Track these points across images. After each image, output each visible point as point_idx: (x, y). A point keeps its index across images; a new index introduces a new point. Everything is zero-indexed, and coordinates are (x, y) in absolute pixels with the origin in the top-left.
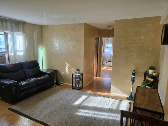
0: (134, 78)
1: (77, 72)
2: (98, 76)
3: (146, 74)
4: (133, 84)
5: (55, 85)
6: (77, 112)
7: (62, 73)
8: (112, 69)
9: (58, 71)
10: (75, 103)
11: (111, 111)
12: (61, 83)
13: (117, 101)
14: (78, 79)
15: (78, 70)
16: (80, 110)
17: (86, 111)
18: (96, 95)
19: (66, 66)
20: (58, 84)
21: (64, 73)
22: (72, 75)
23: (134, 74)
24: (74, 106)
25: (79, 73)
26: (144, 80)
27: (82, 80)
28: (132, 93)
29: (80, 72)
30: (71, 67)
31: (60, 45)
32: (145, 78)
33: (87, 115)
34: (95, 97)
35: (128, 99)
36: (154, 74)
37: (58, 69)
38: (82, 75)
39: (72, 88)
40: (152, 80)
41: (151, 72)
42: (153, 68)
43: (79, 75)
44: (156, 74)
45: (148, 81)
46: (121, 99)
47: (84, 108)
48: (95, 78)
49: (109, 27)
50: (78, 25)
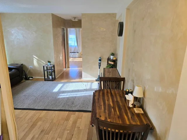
0: (100, 63)
1: (49, 64)
2: (67, 67)
3: (109, 59)
4: (100, 68)
5: (24, 80)
6: (59, 96)
7: (30, 67)
8: (83, 59)
9: (24, 65)
10: (53, 91)
11: (86, 90)
12: (30, 77)
13: (89, 84)
14: (51, 71)
15: (49, 62)
16: (61, 95)
17: (66, 94)
18: (71, 82)
19: (34, 58)
20: (27, 79)
21: (32, 67)
22: (44, 67)
23: (100, 60)
24: (54, 93)
25: (51, 65)
26: (108, 64)
27: (54, 71)
28: (99, 75)
29: (52, 63)
30: (40, 60)
31: (23, 36)
32: (108, 62)
33: (68, 96)
34: (70, 84)
35: (96, 80)
36: (114, 59)
37: (24, 63)
38: (54, 66)
39: (45, 80)
40: (112, 63)
41: (112, 57)
42: (113, 54)
43: (51, 67)
44: (115, 58)
45: (110, 65)
46: (92, 82)
47: (64, 92)
48: (65, 69)
49: (75, 18)
50: (45, 15)
